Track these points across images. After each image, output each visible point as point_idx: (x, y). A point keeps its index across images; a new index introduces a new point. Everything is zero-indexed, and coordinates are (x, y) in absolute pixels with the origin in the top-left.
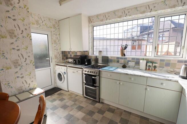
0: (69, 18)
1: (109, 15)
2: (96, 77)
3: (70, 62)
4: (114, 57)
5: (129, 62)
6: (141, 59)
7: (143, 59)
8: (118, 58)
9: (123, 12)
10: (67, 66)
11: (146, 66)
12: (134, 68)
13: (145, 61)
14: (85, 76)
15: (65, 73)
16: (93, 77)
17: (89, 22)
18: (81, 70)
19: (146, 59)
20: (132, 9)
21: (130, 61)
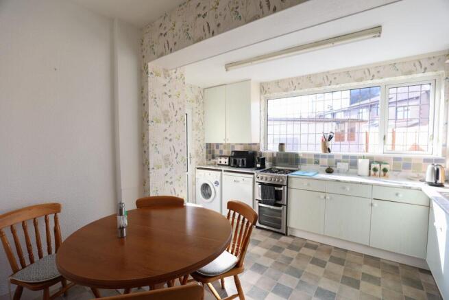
0: (225, 85)
1: (300, 81)
2: (282, 189)
3: (223, 163)
4: (309, 155)
5: (338, 163)
6: (360, 157)
7: (364, 157)
8: (316, 156)
9: (325, 78)
10: (221, 170)
11: (370, 169)
12: (347, 173)
13: (367, 162)
14: (260, 186)
15: (216, 183)
16: (276, 188)
17: (261, 91)
18: (252, 176)
19: (368, 158)
20: (340, 74)
21: (339, 161)
